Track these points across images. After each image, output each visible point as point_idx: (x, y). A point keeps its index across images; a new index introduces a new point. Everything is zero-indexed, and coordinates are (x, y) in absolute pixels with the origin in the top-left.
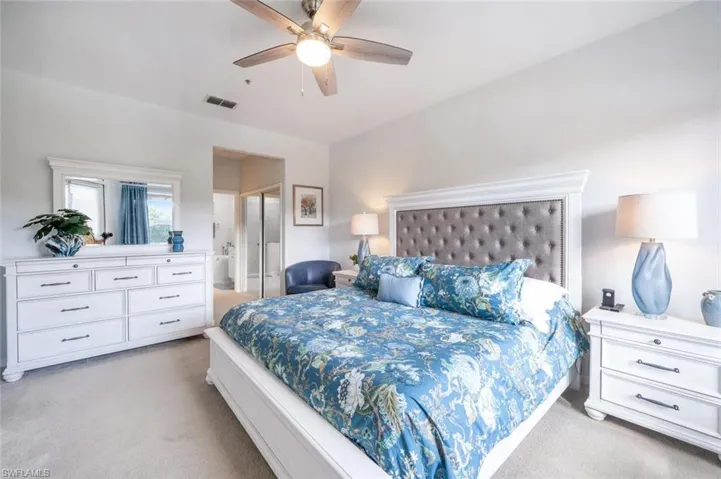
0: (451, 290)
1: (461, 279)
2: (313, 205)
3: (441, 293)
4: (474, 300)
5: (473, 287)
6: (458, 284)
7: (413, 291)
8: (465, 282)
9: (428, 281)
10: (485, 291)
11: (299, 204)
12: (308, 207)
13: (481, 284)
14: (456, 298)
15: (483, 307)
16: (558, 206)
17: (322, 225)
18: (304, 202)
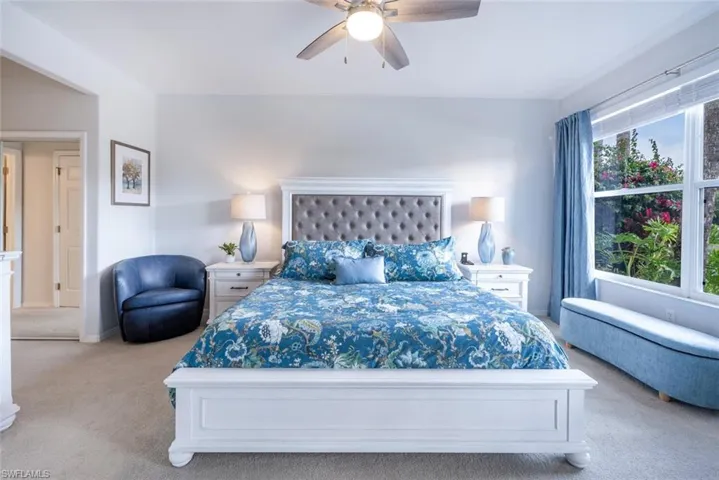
0: (414, 263)
1: (420, 254)
2: (137, 174)
3: (405, 267)
4: (434, 268)
5: (432, 259)
6: (418, 257)
7: (379, 269)
8: (425, 255)
9: (388, 259)
10: (441, 260)
11: (119, 172)
12: (132, 177)
13: (437, 254)
14: (419, 269)
15: (440, 272)
16: (439, 200)
17: (148, 205)
18: (126, 168)
